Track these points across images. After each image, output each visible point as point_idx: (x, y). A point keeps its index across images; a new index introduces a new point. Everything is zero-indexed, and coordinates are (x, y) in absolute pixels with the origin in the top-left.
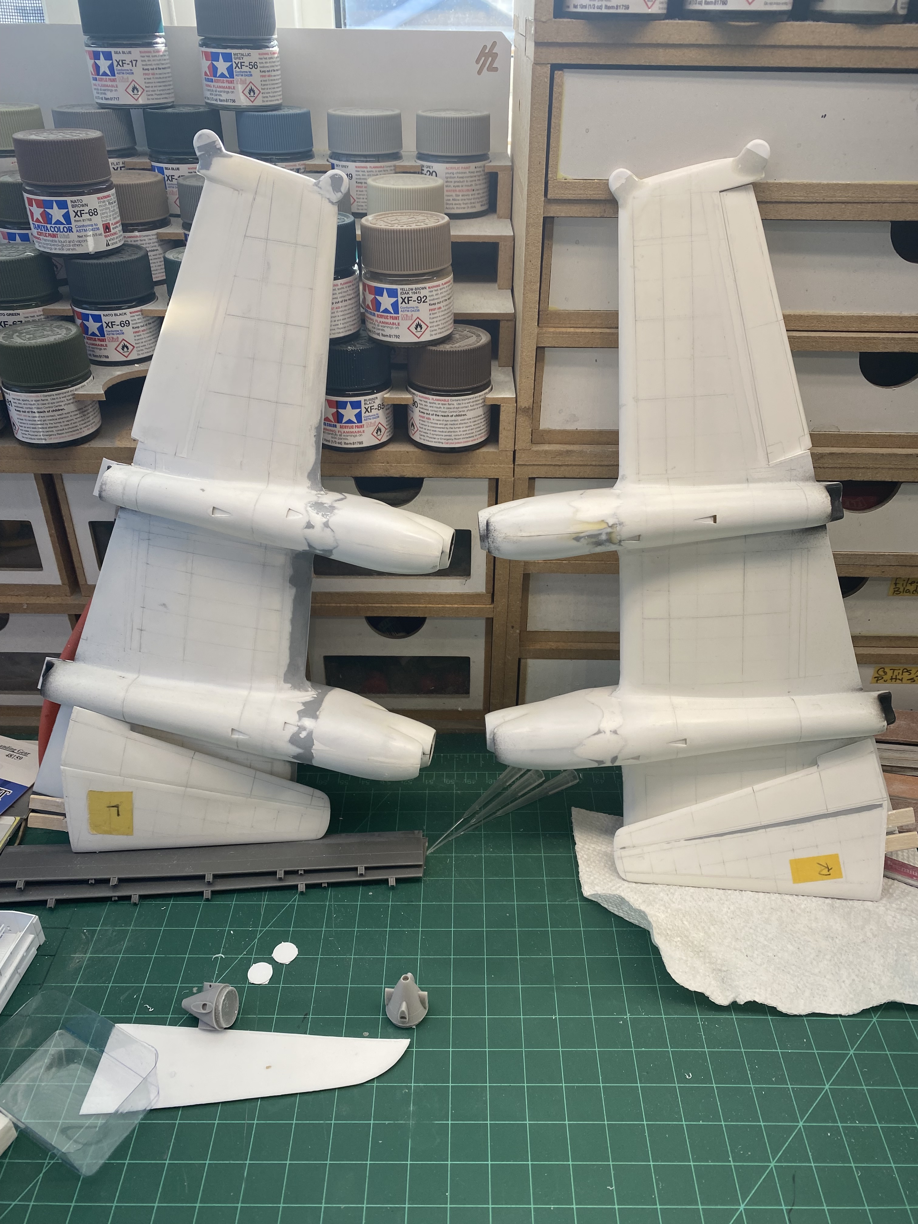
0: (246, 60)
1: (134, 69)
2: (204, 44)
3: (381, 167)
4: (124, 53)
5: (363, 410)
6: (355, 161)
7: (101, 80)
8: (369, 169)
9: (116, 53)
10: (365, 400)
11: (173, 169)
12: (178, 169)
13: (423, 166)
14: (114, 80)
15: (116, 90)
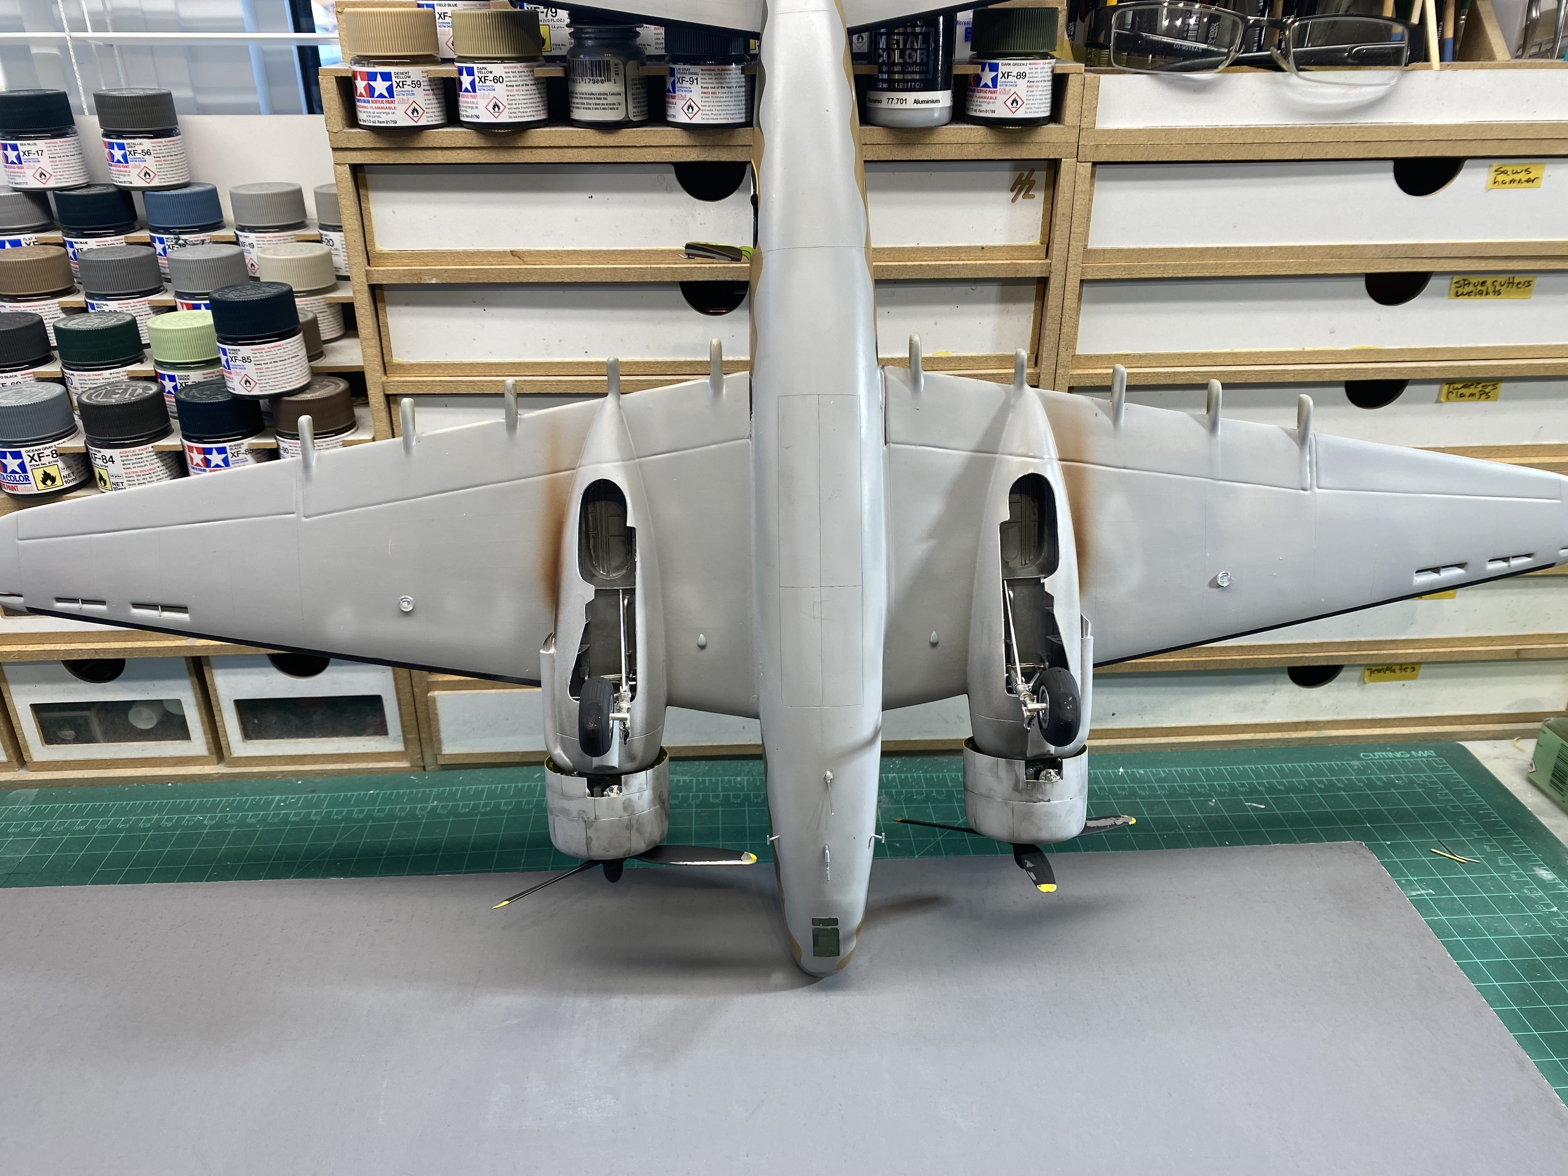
0: (139, 149)
1: (40, 158)
2: (106, 135)
3: (280, 237)
4: (29, 144)
5: (230, 455)
6: (256, 232)
7: (10, 167)
8: (268, 239)
9: (22, 145)
10: (230, 446)
11: (81, 243)
12: (86, 243)
13: (321, 235)
14: (21, 168)
15: (24, 176)
